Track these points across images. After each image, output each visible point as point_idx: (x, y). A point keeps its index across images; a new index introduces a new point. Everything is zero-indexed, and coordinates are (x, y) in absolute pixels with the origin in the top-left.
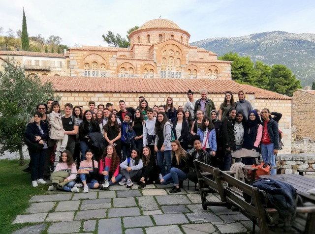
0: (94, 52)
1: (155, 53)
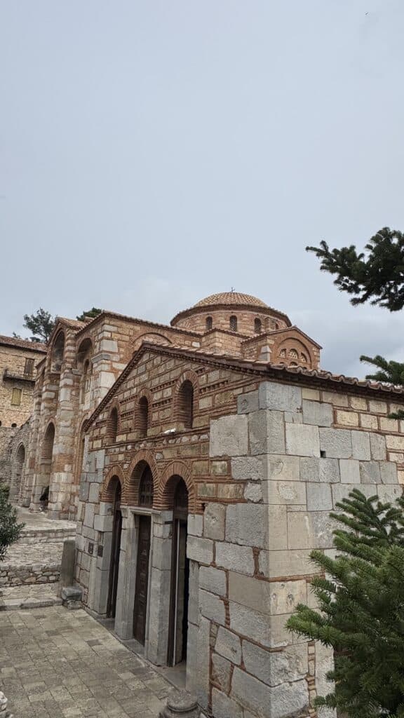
0: (155, 331)
1: (269, 350)
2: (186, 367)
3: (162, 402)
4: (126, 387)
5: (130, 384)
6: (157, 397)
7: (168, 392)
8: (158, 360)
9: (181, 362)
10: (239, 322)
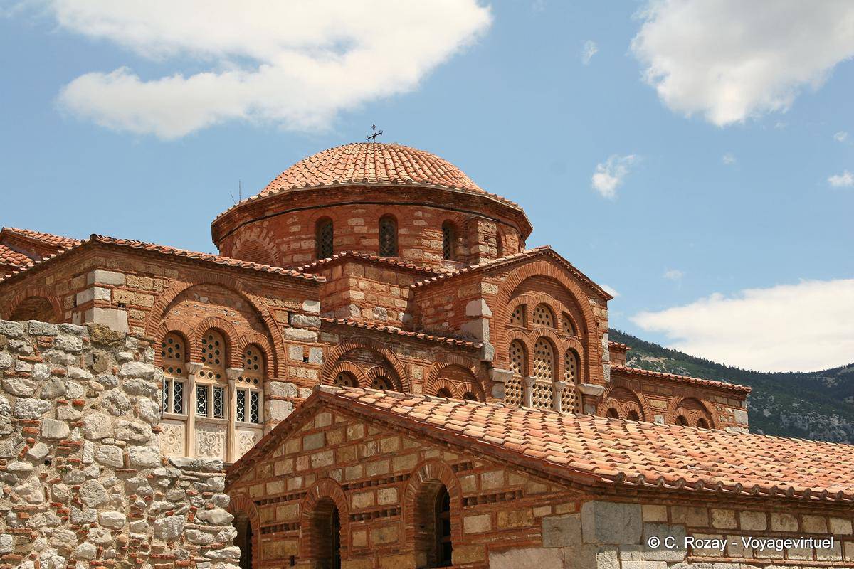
1: (486, 311)
2: (428, 455)
3: (377, 513)
4: (272, 471)
5: (284, 467)
6: (361, 501)
7: (389, 496)
8: (356, 431)
9: (416, 444)
10: (402, 231)
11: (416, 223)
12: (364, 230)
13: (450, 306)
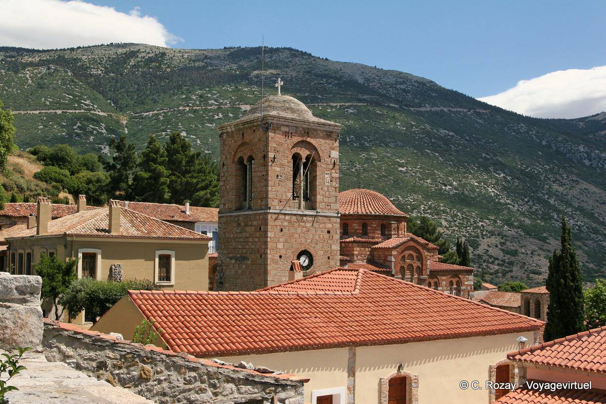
1: (393, 260)
10: (369, 228)
11: (373, 225)
12: (357, 228)
13: (382, 256)
